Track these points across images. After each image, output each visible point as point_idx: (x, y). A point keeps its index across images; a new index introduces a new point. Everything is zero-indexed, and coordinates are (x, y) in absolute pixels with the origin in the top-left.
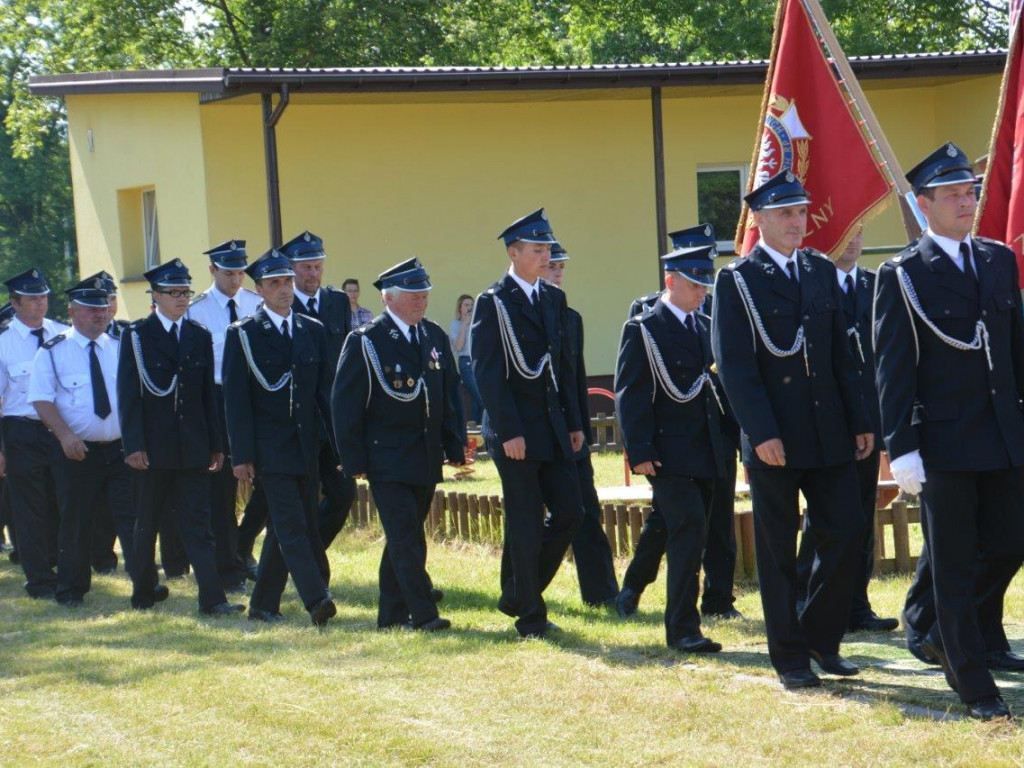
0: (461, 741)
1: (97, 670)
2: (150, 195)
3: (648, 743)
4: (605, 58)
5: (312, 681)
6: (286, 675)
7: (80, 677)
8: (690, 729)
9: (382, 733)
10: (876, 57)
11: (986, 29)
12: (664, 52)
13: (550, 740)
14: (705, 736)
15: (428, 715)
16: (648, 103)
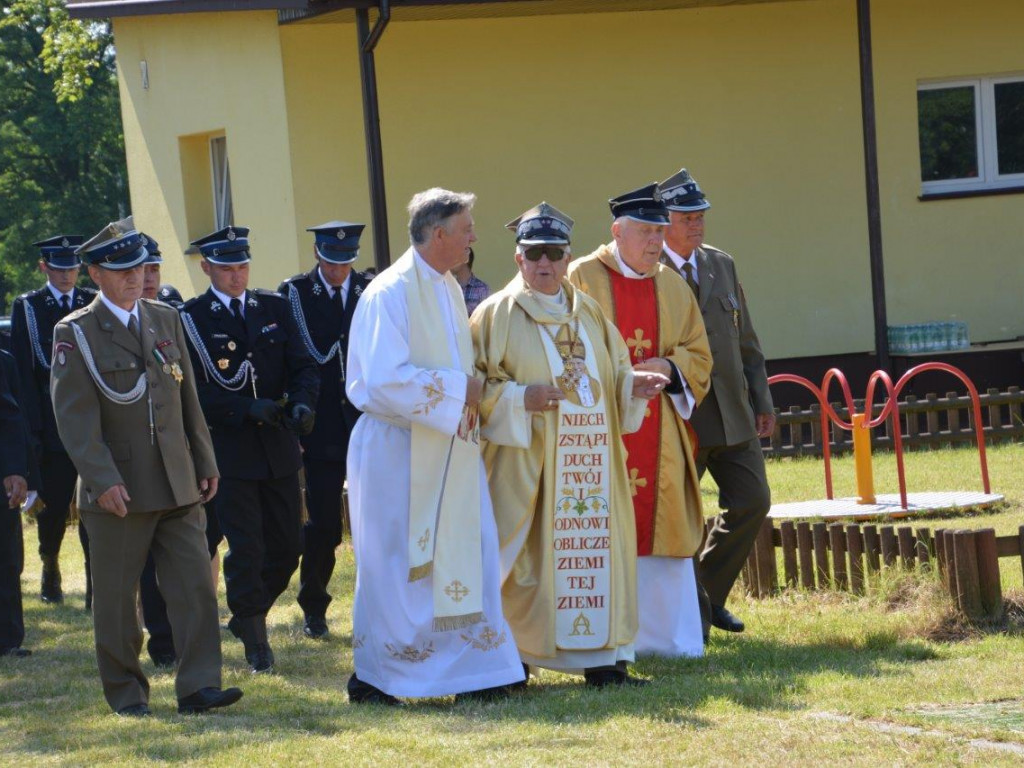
1: (160, 742)
2: (220, 142)
5: (427, 754)
6: (396, 746)
7: (139, 752)
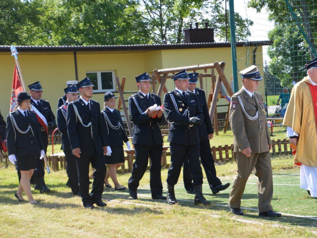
0: (24, 218)
3: (73, 216)
4: (62, 44)
8: (84, 212)
9: (2, 217)
10: (129, 45)
11: (155, 39)
12: (77, 43)
13: (48, 217)
14: (88, 214)
15: (15, 212)
16: (73, 56)
